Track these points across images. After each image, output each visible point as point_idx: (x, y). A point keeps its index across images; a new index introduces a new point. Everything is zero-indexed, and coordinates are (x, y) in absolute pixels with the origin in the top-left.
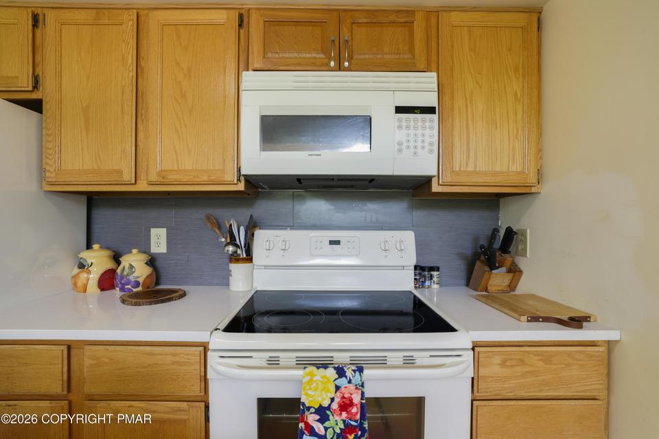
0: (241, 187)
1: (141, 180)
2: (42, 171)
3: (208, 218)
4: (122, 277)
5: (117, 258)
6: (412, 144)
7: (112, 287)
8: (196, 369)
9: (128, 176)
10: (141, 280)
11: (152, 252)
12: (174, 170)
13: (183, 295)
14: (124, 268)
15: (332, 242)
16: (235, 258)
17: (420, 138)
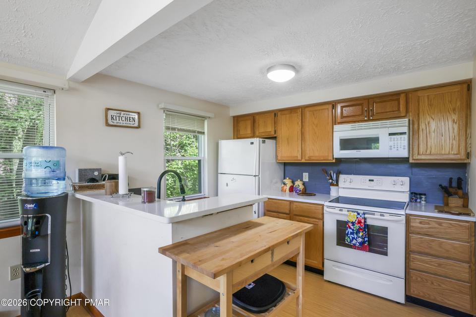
0: (334, 161)
1: (303, 159)
2: (277, 156)
3: (323, 170)
4: (296, 188)
5: (293, 182)
6: (396, 146)
7: (293, 191)
8: (320, 211)
9: (299, 158)
10: (301, 190)
11: (304, 181)
13: (315, 195)
14: (296, 185)
15: (370, 180)
16: (332, 184)
17: (399, 144)
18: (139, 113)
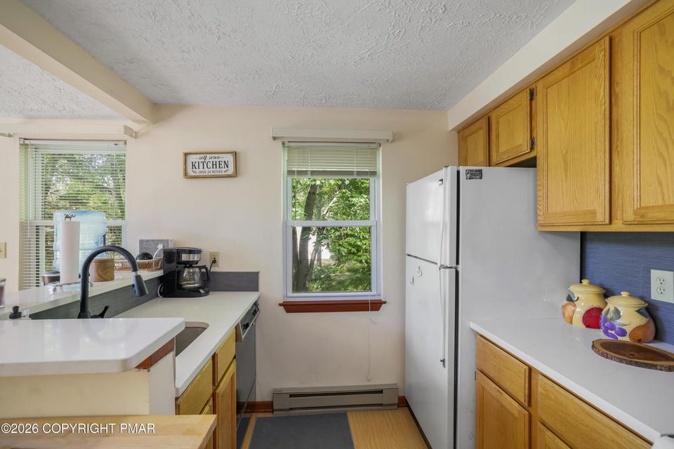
1: (617, 219)
2: (536, 215)
4: (606, 320)
7: (597, 326)
10: (628, 329)
11: (652, 298)
12: (658, 206)
14: (609, 310)
18: (235, 154)
